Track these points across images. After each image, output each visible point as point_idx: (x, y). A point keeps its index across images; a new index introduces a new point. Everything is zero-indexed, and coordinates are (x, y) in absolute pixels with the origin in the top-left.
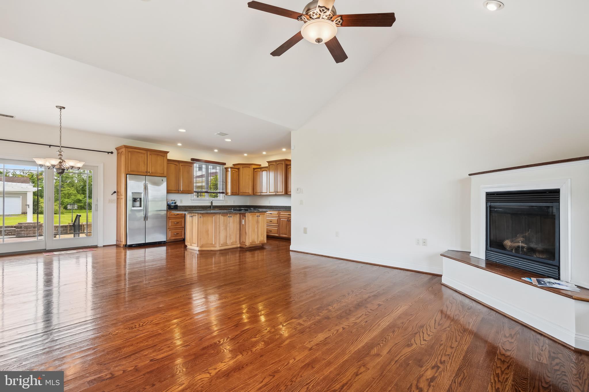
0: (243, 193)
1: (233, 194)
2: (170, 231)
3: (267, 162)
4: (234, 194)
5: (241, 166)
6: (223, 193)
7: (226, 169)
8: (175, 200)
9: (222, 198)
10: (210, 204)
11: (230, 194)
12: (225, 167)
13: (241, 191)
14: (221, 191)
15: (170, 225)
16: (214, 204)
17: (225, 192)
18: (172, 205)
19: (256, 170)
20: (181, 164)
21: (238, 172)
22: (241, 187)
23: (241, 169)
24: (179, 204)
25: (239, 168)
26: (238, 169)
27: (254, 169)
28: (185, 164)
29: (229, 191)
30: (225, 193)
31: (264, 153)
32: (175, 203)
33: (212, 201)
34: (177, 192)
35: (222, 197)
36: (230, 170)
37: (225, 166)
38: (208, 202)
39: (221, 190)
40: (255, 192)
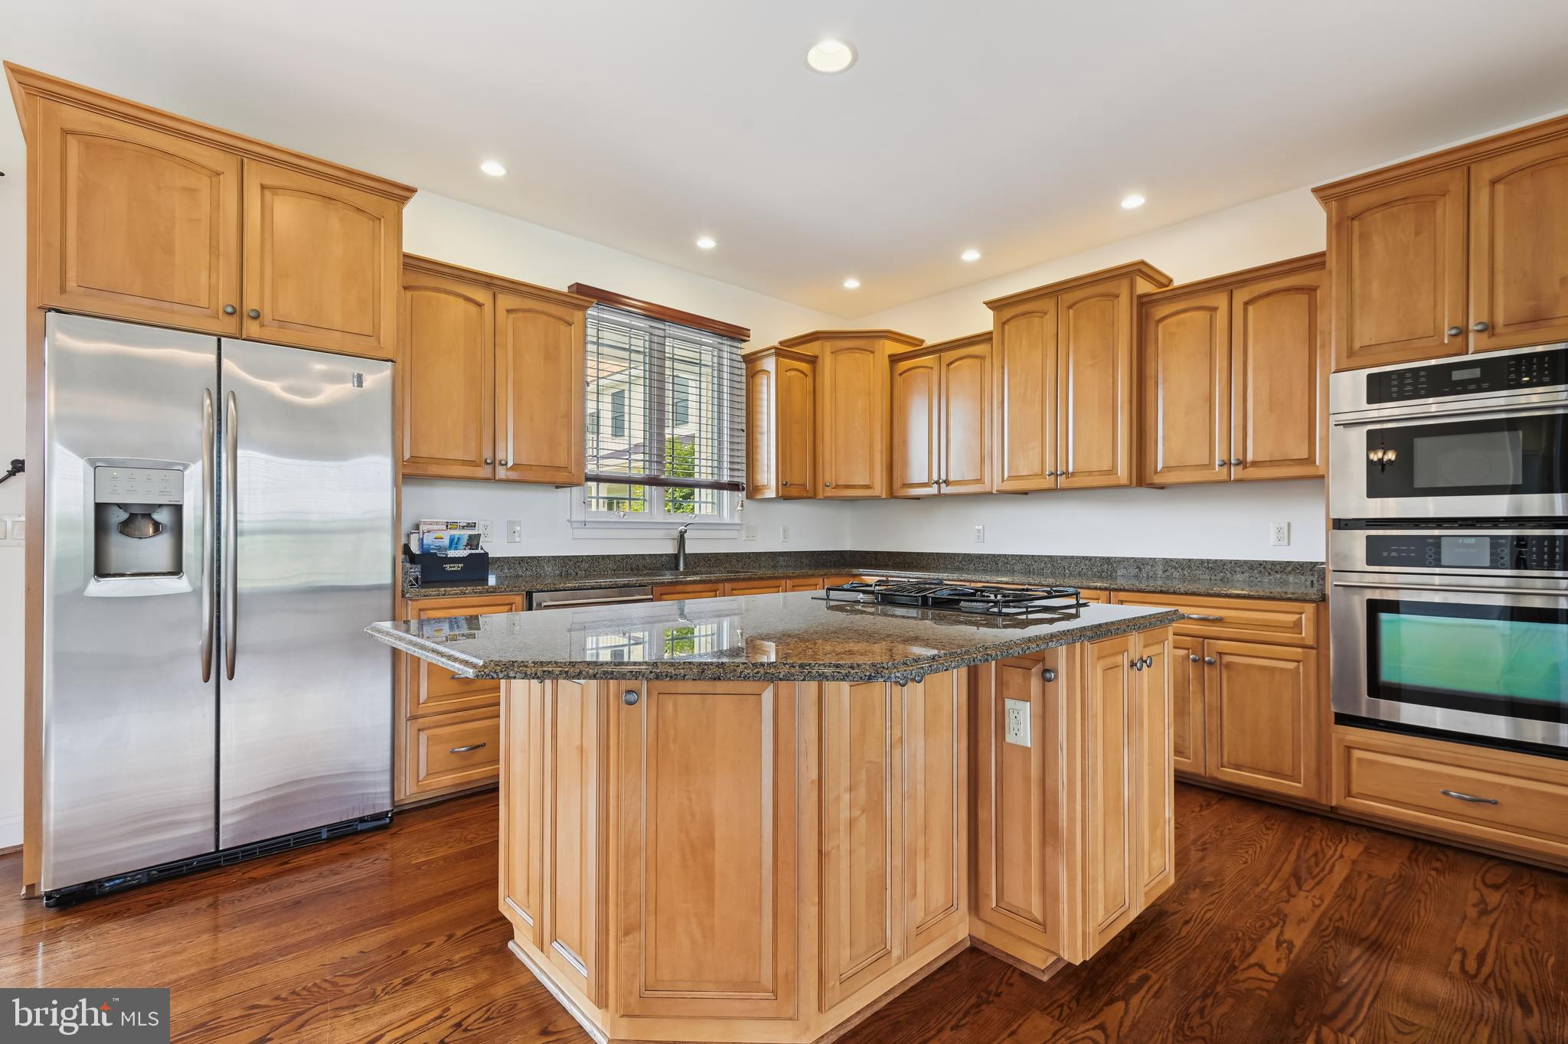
0: (837, 487)
1: (788, 493)
2: (423, 736)
3: (986, 303)
4: (794, 492)
5: (828, 346)
6: (734, 487)
7: (750, 359)
8: (472, 526)
9: (732, 515)
10: (670, 548)
11: (771, 493)
12: (744, 352)
13: (828, 475)
14: (726, 479)
15: (423, 695)
16: (691, 548)
17: (744, 480)
18: (452, 554)
19: (904, 365)
20: (506, 301)
21: (810, 375)
22: (827, 455)
23: (827, 364)
24: (495, 547)
25: (817, 357)
26: (813, 361)
27: (894, 359)
28: (529, 304)
29: (768, 476)
30: (747, 488)
31: (971, 256)
32: (473, 541)
33: (682, 528)
34: (485, 472)
35: (732, 509)
36: (770, 364)
37: (747, 348)
38: (660, 534)
39: (726, 472)
40: (897, 484)
